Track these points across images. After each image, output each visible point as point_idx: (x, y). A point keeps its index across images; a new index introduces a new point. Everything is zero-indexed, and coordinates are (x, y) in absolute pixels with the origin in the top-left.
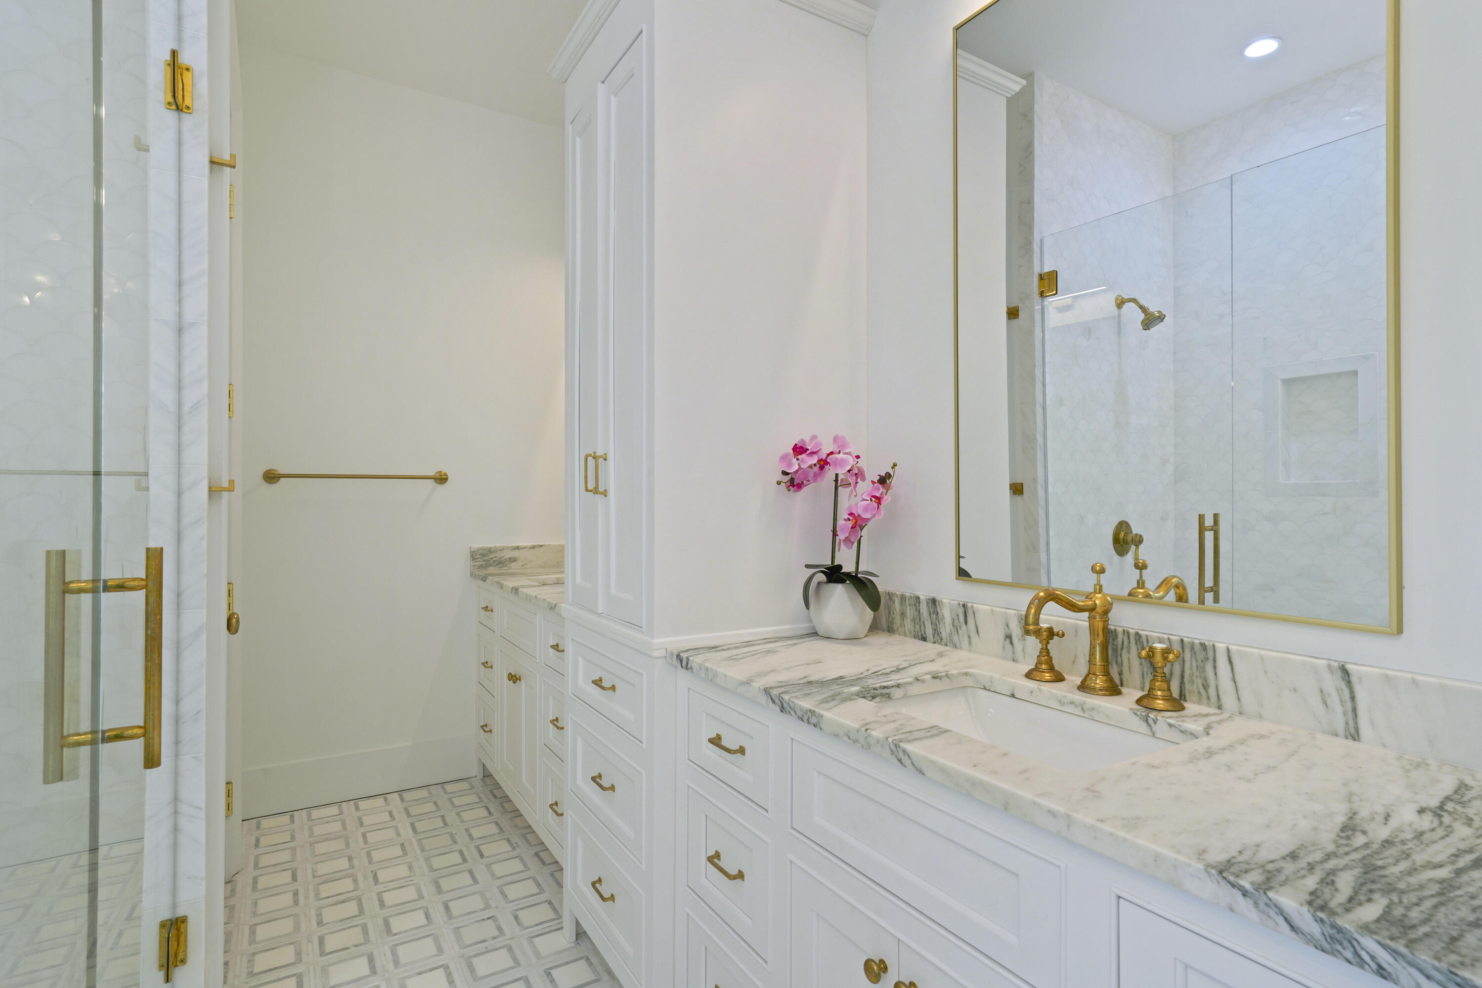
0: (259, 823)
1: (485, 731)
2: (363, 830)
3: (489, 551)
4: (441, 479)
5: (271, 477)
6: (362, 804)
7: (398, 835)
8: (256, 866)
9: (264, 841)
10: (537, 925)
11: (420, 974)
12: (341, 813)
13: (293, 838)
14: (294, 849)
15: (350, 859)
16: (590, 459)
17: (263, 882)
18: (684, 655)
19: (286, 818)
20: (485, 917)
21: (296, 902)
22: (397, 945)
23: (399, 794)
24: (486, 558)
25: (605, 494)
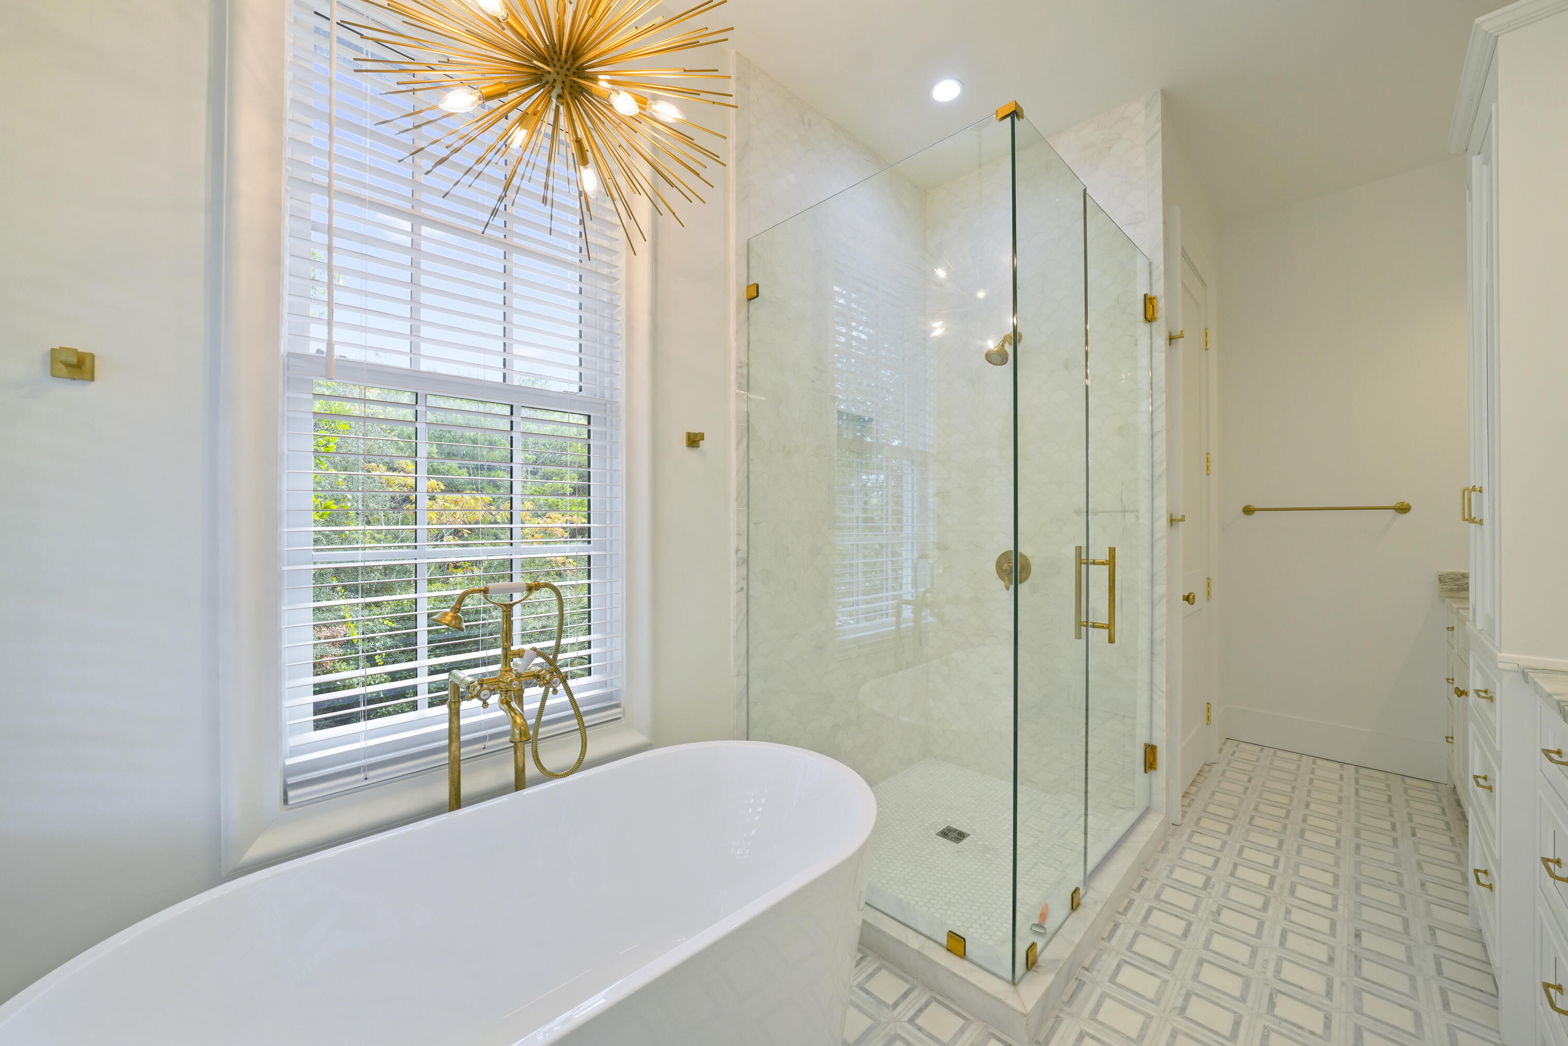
0: (1238, 744)
1: (1447, 741)
2: (1312, 776)
3: (1462, 576)
4: (1403, 509)
5: (1248, 511)
6: (1319, 762)
7: (1341, 790)
8: (1228, 764)
9: (1237, 754)
10: (1442, 899)
11: (1314, 867)
12: (1300, 761)
13: (1258, 760)
14: (1257, 766)
15: (1293, 788)
16: (1466, 492)
17: (1228, 774)
18: (1526, 670)
19: (1259, 748)
20: (1391, 869)
21: (1245, 793)
22: (1304, 845)
23: (1356, 768)
24: (1458, 583)
25: (1481, 522)
